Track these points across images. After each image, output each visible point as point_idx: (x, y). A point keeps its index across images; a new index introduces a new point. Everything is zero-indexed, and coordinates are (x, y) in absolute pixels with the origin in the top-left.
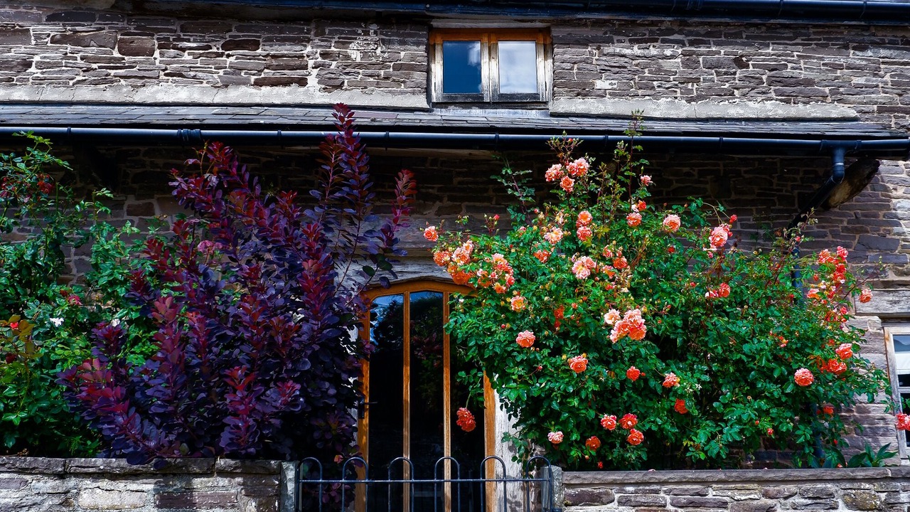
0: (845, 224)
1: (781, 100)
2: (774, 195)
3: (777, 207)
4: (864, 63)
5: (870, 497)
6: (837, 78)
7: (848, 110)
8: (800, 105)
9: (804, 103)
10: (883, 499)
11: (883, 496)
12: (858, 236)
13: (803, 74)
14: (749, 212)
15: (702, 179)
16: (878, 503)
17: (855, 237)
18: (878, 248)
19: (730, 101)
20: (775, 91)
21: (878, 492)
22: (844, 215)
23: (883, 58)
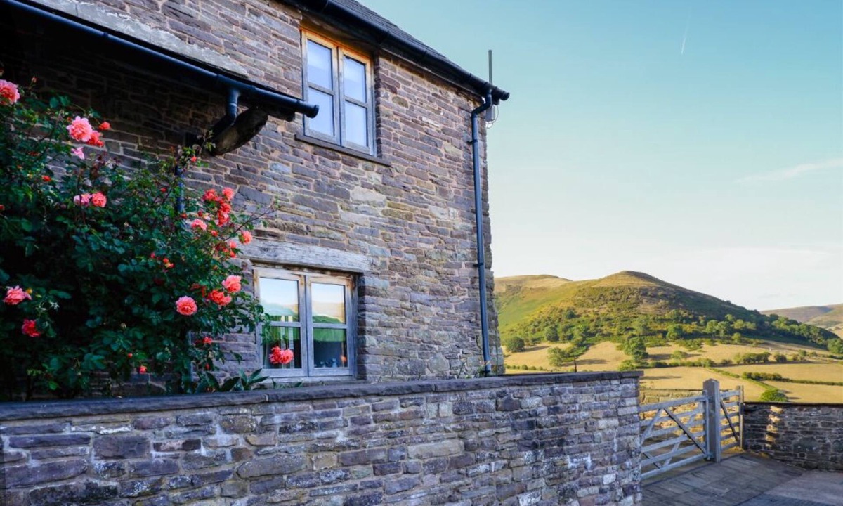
0: (228, 172)
1: (176, 35)
2: (161, 129)
3: (164, 141)
4: (257, 28)
5: (248, 421)
6: (232, 33)
7: (240, 67)
8: (195, 46)
9: (199, 45)
10: (259, 422)
11: (259, 419)
12: (238, 186)
13: (200, 17)
14: (135, 140)
15: (80, 90)
16: (254, 426)
17: (236, 186)
18: (255, 201)
19: (120, 15)
20: (170, 22)
21: (254, 416)
22: (227, 164)
23: (274, 29)
